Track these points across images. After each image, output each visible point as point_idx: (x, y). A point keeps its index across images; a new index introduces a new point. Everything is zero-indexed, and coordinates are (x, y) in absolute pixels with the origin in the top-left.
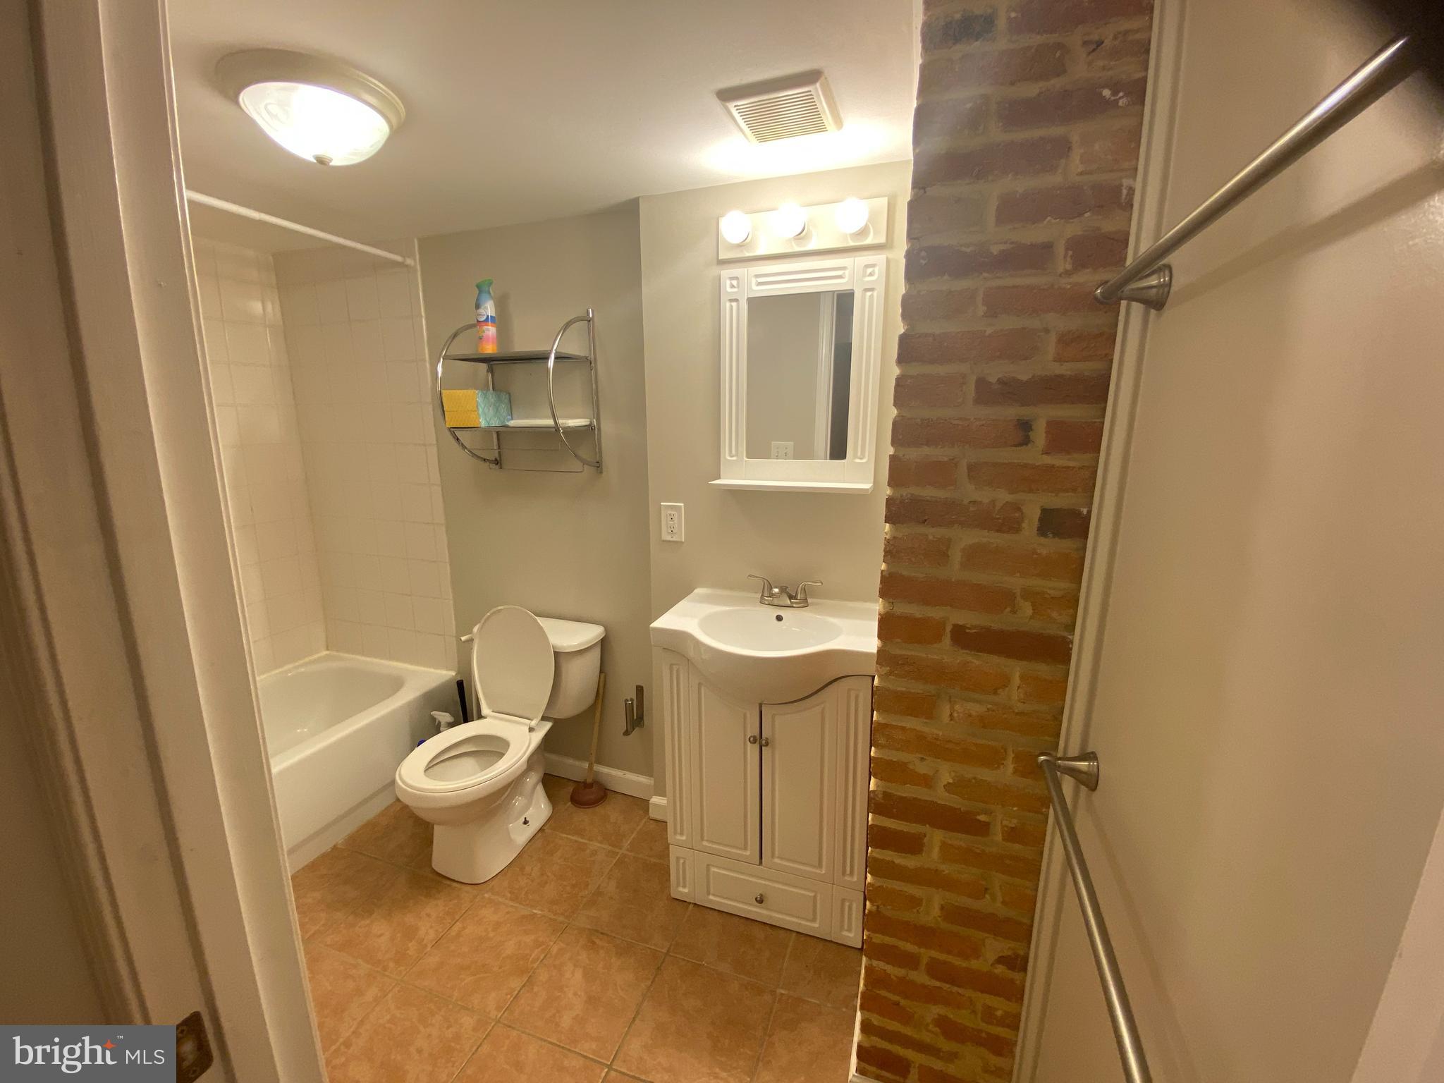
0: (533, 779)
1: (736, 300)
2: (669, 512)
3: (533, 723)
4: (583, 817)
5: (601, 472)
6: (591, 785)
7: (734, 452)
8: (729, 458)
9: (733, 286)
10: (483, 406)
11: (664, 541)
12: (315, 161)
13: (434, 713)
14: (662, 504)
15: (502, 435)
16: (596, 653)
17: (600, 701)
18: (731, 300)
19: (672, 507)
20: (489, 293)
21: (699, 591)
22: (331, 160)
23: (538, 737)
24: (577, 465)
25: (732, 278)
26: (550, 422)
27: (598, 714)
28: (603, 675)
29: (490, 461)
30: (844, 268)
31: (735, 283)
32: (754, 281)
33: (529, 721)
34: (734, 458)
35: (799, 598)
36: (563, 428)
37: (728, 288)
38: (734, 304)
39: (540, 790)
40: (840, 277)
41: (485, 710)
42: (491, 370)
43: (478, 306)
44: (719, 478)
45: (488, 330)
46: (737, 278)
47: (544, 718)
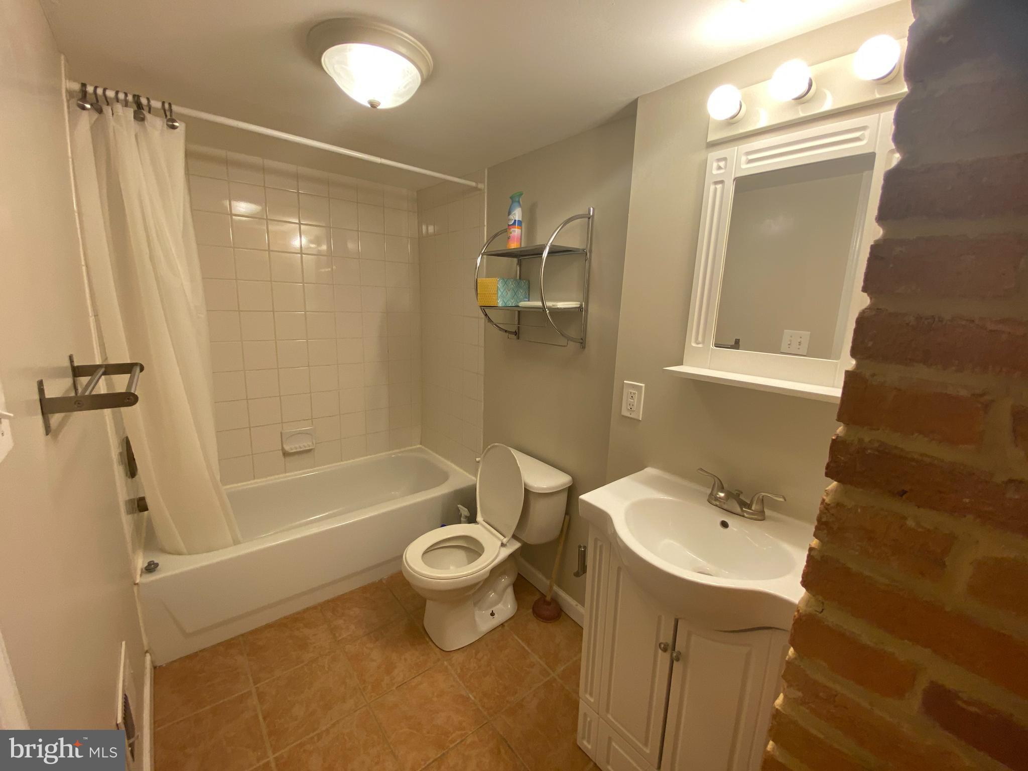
0: (505, 581)
1: (722, 182)
2: (630, 391)
3: (505, 540)
4: (535, 626)
5: (584, 348)
6: (549, 604)
7: (700, 339)
8: (694, 345)
9: (719, 168)
10: (502, 290)
11: (623, 416)
12: (369, 106)
13: (459, 506)
14: (625, 381)
15: (521, 314)
16: (563, 498)
17: (563, 537)
18: (716, 183)
19: (633, 386)
20: (519, 202)
21: (650, 471)
22: (379, 104)
23: (505, 553)
24: (563, 341)
25: (719, 160)
26: (539, 304)
27: (560, 548)
28: (567, 517)
29: (510, 333)
30: (864, 128)
31: (722, 164)
32: (744, 159)
33: (502, 537)
34: (700, 346)
35: (753, 508)
36: (549, 308)
37: (714, 170)
38: (719, 186)
39: (510, 591)
40: (857, 139)
41: (479, 518)
42: (520, 263)
43: (509, 213)
44: (682, 364)
45: (514, 231)
46: (725, 159)
47: (514, 537)
